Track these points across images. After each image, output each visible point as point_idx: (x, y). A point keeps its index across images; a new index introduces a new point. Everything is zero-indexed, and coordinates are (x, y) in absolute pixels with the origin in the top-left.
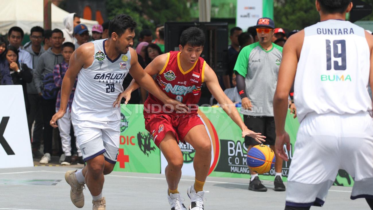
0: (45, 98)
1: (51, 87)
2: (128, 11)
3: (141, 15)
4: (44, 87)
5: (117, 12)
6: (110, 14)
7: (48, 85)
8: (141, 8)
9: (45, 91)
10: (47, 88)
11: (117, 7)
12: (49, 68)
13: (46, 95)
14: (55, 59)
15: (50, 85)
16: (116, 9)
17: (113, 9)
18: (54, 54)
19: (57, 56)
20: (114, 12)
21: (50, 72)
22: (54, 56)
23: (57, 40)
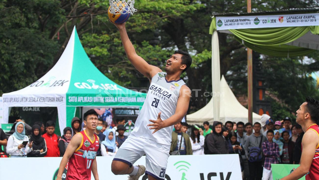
0: (251, 161)
1: (254, 155)
2: (284, 111)
3: (291, 113)
4: (250, 155)
5: (278, 111)
6: (274, 113)
7: (252, 153)
8: (291, 109)
9: (251, 157)
10: (251, 156)
11: (278, 109)
12: (253, 144)
13: (251, 159)
14: (256, 139)
15: (253, 154)
16: (277, 110)
17: (275, 110)
18: (255, 136)
19: (257, 137)
20: (276, 112)
21: (253, 146)
22: (255, 138)
23: (257, 128)
